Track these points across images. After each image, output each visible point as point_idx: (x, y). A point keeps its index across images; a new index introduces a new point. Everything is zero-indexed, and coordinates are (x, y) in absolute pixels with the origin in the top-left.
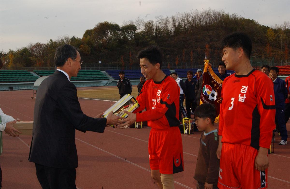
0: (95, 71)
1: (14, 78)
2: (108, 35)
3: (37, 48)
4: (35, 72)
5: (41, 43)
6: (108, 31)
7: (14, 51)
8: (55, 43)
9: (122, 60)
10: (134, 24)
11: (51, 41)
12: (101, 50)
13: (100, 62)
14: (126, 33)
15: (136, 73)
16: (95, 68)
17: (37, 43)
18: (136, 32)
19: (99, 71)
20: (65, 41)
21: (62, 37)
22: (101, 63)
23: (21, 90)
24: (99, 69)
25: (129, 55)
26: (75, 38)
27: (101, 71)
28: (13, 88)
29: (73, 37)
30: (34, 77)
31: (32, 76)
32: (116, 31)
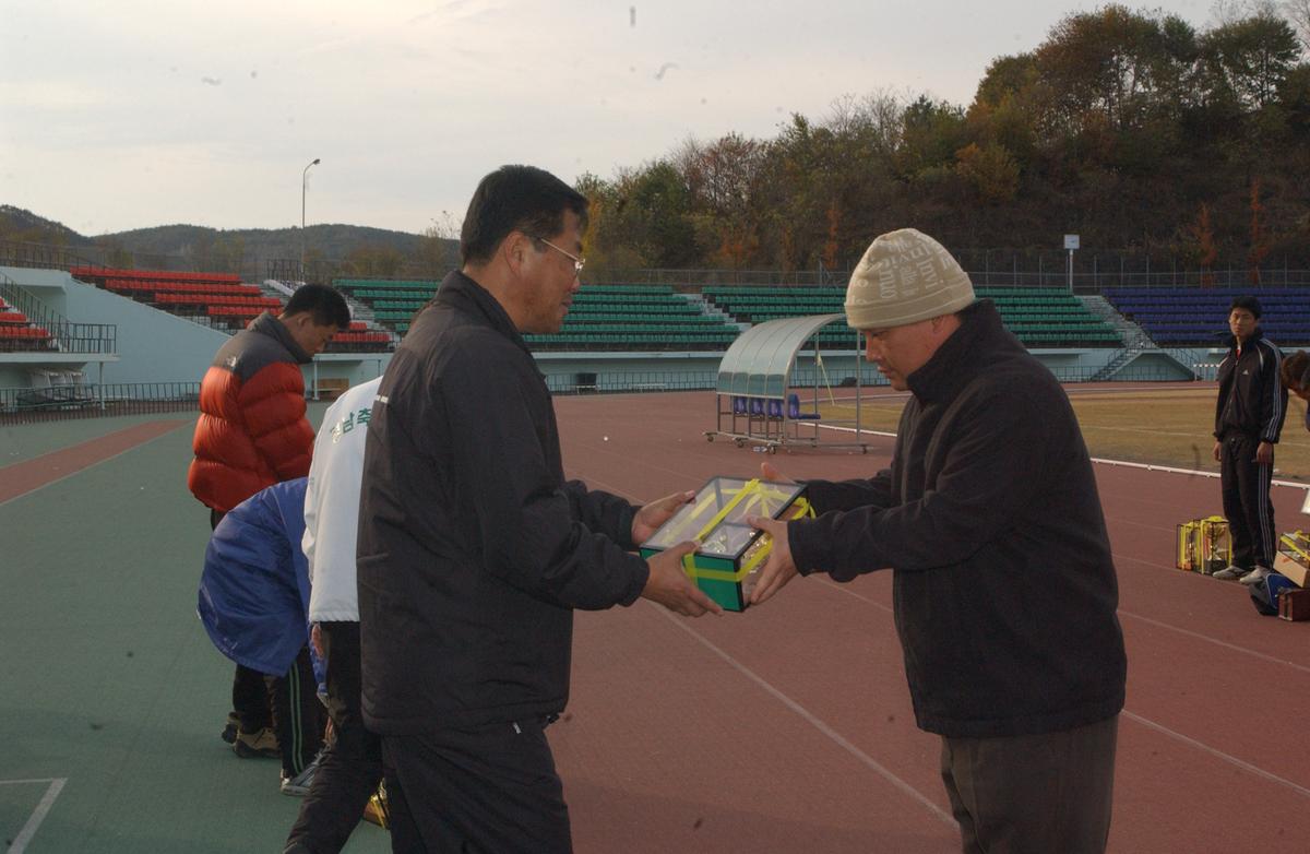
0: (1042, 292)
1: (602, 327)
2: (1121, 83)
3: (723, 165)
4: (711, 298)
5: (747, 138)
6: (1124, 64)
7: (602, 183)
8: (823, 134)
9: (1202, 229)
10: (1282, 14)
11: (801, 123)
12: (1081, 175)
13: (1071, 242)
14: (1226, 69)
15: (1285, 308)
16: (1044, 278)
17: (725, 135)
18: (1292, 64)
19: (1062, 292)
20: (876, 122)
21: (857, 100)
22: (1075, 250)
23: (638, 391)
24: (1062, 282)
25: (1248, 200)
26: (929, 104)
27: (1078, 291)
28: (598, 380)
29: (922, 100)
30: (706, 324)
31: (693, 318)
32: (1168, 60)
